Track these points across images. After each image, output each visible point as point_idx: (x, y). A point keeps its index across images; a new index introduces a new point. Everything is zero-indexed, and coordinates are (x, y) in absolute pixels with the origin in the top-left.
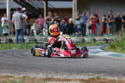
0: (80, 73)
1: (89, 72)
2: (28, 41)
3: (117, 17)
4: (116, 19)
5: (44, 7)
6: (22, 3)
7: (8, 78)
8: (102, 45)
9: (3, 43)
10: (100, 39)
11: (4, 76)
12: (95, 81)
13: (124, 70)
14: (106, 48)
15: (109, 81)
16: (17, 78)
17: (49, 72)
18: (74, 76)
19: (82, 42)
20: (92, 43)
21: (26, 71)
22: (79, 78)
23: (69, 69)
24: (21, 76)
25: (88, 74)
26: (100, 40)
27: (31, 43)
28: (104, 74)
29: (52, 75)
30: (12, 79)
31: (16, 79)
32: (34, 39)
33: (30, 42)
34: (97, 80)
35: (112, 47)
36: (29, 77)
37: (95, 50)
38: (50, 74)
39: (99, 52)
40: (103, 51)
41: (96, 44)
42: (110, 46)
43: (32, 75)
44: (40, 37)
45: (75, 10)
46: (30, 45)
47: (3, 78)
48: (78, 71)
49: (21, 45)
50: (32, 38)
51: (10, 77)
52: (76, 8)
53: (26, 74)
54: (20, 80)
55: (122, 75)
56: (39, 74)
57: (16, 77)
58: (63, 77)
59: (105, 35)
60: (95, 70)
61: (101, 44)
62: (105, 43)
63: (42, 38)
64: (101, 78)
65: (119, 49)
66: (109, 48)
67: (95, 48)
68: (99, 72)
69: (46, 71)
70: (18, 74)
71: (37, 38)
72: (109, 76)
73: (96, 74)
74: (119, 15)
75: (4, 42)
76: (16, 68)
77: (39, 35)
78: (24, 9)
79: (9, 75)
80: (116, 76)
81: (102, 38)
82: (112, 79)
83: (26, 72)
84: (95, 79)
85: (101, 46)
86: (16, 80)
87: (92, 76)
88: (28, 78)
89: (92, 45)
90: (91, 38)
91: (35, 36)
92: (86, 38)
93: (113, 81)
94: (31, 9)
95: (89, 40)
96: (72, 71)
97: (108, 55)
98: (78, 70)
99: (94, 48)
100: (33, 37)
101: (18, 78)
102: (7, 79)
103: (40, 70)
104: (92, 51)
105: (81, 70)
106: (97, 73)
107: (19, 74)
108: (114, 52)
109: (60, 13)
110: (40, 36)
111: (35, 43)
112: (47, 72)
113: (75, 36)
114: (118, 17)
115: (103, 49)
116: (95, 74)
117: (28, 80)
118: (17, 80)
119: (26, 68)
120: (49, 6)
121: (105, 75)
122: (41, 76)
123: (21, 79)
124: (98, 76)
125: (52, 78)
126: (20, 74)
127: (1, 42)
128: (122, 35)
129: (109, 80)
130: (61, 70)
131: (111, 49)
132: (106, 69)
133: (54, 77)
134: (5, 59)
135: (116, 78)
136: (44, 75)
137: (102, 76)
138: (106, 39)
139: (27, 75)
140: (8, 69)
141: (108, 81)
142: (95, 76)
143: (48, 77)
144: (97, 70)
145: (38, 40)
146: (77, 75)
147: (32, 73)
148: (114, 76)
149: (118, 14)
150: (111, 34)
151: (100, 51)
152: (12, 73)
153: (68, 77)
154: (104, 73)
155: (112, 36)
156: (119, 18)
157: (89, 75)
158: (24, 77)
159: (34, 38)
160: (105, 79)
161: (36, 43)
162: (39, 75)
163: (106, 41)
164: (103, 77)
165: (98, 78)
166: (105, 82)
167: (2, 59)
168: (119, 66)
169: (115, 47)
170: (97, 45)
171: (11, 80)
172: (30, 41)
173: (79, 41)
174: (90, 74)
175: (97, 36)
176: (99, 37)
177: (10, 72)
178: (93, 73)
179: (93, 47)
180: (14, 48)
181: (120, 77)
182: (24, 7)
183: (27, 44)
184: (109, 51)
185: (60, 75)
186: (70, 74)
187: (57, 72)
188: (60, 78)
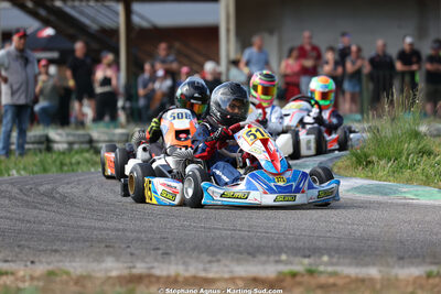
0: (249, 254)
1: (280, 251)
2: (65, 146)
3: (378, 56)
4: (372, 61)
5: (118, 23)
6: (43, 12)
12: (300, 284)
13: (401, 242)
14: (340, 164)
15: (350, 283)
16: (24, 277)
17: (136, 252)
18: (226, 266)
21: (56, 251)
22: (243, 274)
23: (209, 243)
24: (40, 269)
25: (277, 258)
27: (77, 153)
28: (330, 256)
29: (151, 265)
30: (8, 280)
31: (23, 279)
32: (87, 139)
33: (70, 150)
34: (306, 279)
35: (359, 162)
36: (68, 273)
38: (143, 261)
42: (354, 158)
43: (77, 267)
44: (105, 130)
45: (228, 30)
46: (74, 160)
48: (241, 249)
49: (41, 161)
50: (79, 135)
52: (232, 26)
53: (59, 261)
54: (35, 283)
55: (395, 259)
56: (103, 261)
57: (21, 273)
58: (187, 270)
60: (301, 244)
63: (114, 135)
64: (321, 273)
65: (384, 166)
66: (348, 163)
68: (314, 249)
69: (129, 250)
70: (29, 263)
71: (95, 135)
72: (350, 265)
73: (305, 257)
74: (385, 45)
76: (22, 243)
77: (101, 124)
78: (49, 32)
80: (374, 264)
82: (360, 276)
83: (57, 257)
84: (303, 275)
85: (323, 159)
86: (21, 285)
87: (291, 263)
88: (65, 277)
91: (89, 129)
93: (363, 281)
94: (71, 31)
96: (220, 250)
97: (348, 191)
98: (239, 246)
99: (296, 165)
100: (81, 132)
101: (27, 278)
103: (107, 246)
105: (252, 246)
106: (308, 253)
107: (32, 262)
108: (368, 177)
109: (177, 45)
110: (108, 127)
111: (88, 151)
112: (132, 254)
114: (380, 53)
116: (301, 259)
117: (67, 283)
118: (27, 284)
119: (59, 243)
120: (136, 19)
121: (335, 260)
122: (111, 271)
123: (38, 279)
124: (310, 264)
125: (150, 276)
126: (37, 264)
128: (393, 120)
129: (348, 276)
130: (181, 245)
131: (356, 168)
132: (340, 239)
133: (157, 272)
135: (373, 272)
136: (120, 265)
137: (326, 264)
139: (60, 265)
141: (348, 280)
142: (301, 264)
143: (135, 271)
144: (307, 245)
145: (98, 142)
146: (238, 261)
147: (78, 259)
148: (367, 265)
149: (380, 43)
150: (358, 117)
152: (9, 258)
153: (205, 270)
154: (333, 253)
155: (359, 121)
156: (385, 55)
157: (278, 262)
158: (51, 274)
159: (84, 135)
160: (335, 274)
161: (92, 151)
162: (103, 265)
164: (330, 269)
165: (311, 272)
166: (334, 285)
168: (386, 229)
169: (369, 162)
171: (5, 286)
172: (71, 144)
174: (284, 257)
177: (2, 255)
178: (296, 255)
179: (295, 162)
180: (14, 172)
181: (388, 265)
182: (47, 23)
183: (62, 157)
184: (351, 177)
185: (177, 264)
186: (214, 259)
187: (167, 254)
188: (177, 276)
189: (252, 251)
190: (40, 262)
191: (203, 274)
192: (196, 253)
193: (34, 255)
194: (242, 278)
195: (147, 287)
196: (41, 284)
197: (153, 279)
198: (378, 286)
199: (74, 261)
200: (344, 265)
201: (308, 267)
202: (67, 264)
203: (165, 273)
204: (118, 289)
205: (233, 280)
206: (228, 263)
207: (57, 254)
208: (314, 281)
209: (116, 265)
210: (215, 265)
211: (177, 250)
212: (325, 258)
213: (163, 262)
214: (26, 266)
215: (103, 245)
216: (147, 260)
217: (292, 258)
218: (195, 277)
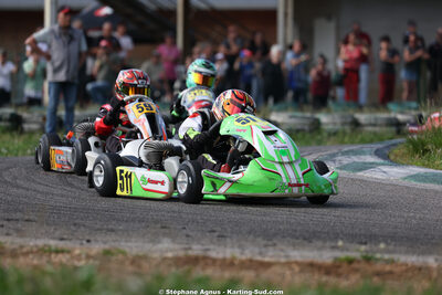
0: (305, 239)
1: (336, 237)
3: (437, 44)
4: (431, 50)
5: (175, 4)
7: (50, 256)
8: (381, 140)
9: (32, 133)
10: (376, 119)
11: (35, 249)
12: (357, 270)
14: (396, 151)
15: (407, 271)
16: (80, 255)
17: (191, 234)
18: (282, 250)
19: (311, 131)
20: (344, 133)
21: (112, 230)
22: (299, 259)
23: (264, 227)
24: (96, 248)
25: (333, 244)
26: (374, 125)
28: (387, 244)
29: (206, 247)
31: (79, 257)
34: (363, 265)
35: (416, 150)
36: (124, 253)
37: (355, 159)
38: (198, 243)
39: (372, 165)
40: (386, 162)
41: (360, 137)
42: (411, 146)
43: (133, 246)
45: (286, 15)
47: (31, 256)
48: (298, 234)
51: (57, 252)
52: (290, 10)
53: (114, 241)
54: (91, 261)
56: (159, 242)
57: (77, 252)
58: (242, 253)
59: (391, 106)
60: (357, 230)
61: (377, 138)
62: (390, 135)
64: (377, 260)
66: (405, 151)
67: (355, 153)
68: (370, 236)
69: (184, 231)
70: (84, 242)
72: (407, 253)
73: (361, 243)
75: (35, 127)
76: (78, 221)
78: (106, 11)
79: (53, 243)
80: (430, 253)
81: (383, 115)
82: (417, 264)
83: (113, 236)
84: (359, 262)
85: (380, 146)
86: (76, 263)
87: (348, 250)
88: (120, 257)
89: (346, 139)
90: (343, 117)
92: (324, 118)
93: (420, 269)
94: (129, 10)
95: (335, 124)
96: (275, 235)
97: (404, 179)
98: (296, 231)
99: (352, 151)
101: (83, 256)
102: (45, 259)
103: (163, 227)
104: (345, 162)
105: (307, 231)
106: (364, 240)
107: (88, 241)
108: (424, 166)
112: (188, 236)
113: (285, 109)
114: (439, 42)
115: (386, 157)
116: (357, 246)
117: (122, 263)
118: (82, 263)
119: (115, 222)
121: (391, 247)
122: (167, 251)
123: (94, 258)
124: (366, 251)
125: (205, 258)
126: (93, 242)
127: (26, 126)
129: (405, 264)
130: (236, 229)
131: (413, 156)
132: (396, 227)
133: (213, 254)
134: (41, 188)
135: (431, 261)
136: (177, 246)
137: (382, 251)
138: (396, 119)
139: (116, 244)
140: (48, 224)
141: (404, 268)
142: (358, 250)
143: (190, 253)
144: (363, 232)
146: (294, 246)
147: (133, 239)
148: (423, 253)
149: (440, 30)
150: (414, 104)
151: (373, 163)
152: (65, 237)
153: (261, 254)
154: (389, 241)
155: (417, 109)
157: (334, 248)
158: (107, 253)
160: (392, 262)
162: (160, 246)
163: (394, 129)
164: (386, 256)
165: (368, 259)
166: (391, 273)
167: (28, 190)
169: (426, 151)
170: (363, 141)
171: (61, 264)
173: (299, 127)
174: (340, 243)
175: (365, 109)
176: (371, 112)
177: (58, 233)
178: (352, 242)
179: (351, 148)
182: (105, 2)
184: (408, 164)
185: (232, 247)
186: (270, 243)
187: (222, 236)
188: (233, 258)
189: (308, 237)
190: (96, 241)
191: (259, 258)
192: (251, 237)
193: (90, 234)
194: (297, 263)
195: (203, 269)
196: (97, 263)
197: (210, 262)
198: (435, 274)
199: (130, 241)
200: (400, 253)
201: (364, 254)
202: (123, 244)
203: (221, 256)
204: (173, 270)
205: (288, 264)
206: (283, 247)
207: (113, 234)
208: (370, 269)
209: (171, 246)
210: (271, 248)
211: (232, 233)
212: (382, 246)
213: (219, 245)
214: (82, 244)
215: (159, 225)
216: (203, 242)
217: (348, 245)
218: (251, 261)
